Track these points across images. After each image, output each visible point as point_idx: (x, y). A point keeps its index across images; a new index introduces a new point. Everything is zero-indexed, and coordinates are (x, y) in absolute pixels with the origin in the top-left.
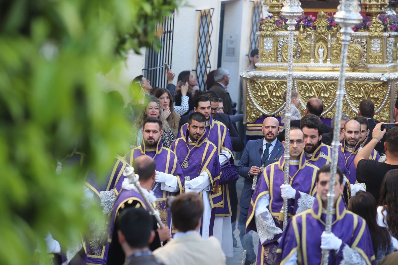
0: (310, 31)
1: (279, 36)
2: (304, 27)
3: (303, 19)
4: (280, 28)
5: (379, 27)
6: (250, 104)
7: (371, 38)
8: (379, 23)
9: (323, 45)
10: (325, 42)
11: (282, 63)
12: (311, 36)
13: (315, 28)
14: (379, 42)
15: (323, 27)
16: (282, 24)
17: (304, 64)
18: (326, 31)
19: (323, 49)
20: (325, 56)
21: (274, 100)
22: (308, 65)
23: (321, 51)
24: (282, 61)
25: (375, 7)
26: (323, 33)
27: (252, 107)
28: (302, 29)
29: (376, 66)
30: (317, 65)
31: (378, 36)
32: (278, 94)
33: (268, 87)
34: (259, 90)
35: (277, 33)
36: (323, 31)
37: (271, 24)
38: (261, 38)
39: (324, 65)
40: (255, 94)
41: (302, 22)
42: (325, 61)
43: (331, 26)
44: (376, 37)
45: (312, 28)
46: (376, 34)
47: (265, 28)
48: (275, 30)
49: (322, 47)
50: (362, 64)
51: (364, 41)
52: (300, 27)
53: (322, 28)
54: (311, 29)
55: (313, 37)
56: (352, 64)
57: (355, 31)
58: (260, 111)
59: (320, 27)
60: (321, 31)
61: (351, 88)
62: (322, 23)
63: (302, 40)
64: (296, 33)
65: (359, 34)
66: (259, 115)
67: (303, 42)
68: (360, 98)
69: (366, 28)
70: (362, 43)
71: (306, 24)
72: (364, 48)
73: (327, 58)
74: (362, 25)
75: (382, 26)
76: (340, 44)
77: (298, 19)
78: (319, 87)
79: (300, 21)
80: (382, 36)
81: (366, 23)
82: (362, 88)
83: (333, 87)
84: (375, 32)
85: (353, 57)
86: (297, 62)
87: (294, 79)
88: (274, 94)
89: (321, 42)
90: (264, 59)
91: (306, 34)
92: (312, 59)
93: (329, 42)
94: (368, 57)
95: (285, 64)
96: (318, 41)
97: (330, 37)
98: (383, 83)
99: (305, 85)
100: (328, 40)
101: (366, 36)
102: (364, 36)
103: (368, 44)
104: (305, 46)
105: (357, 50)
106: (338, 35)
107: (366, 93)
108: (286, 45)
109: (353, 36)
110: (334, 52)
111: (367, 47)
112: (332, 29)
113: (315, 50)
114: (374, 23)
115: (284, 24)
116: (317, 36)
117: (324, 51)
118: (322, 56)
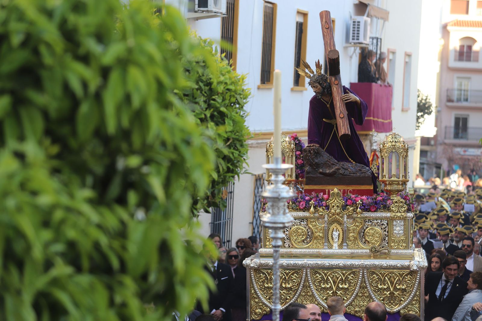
2: (315, 207)
3: (313, 198)
5: (402, 207)
6: (255, 298)
7: (393, 219)
8: (401, 201)
9: (338, 226)
10: (340, 223)
11: (290, 248)
12: (324, 217)
13: (327, 207)
14: (402, 223)
15: (338, 206)
17: (316, 250)
18: (341, 211)
19: (338, 232)
20: (341, 240)
21: (284, 293)
22: (322, 251)
23: (336, 234)
24: (289, 246)
25: (396, 184)
26: (338, 214)
27: (257, 300)
28: (312, 209)
29: (400, 251)
30: (331, 251)
31: (402, 217)
34: (266, 281)
36: (338, 211)
39: (340, 251)
40: (261, 285)
41: (312, 201)
42: (341, 246)
43: (346, 205)
44: (400, 218)
45: (324, 208)
46: (399, 214)
49: (336, 230)
50: (385, 249)
51: (385, 223)
52: (311, 207)
53: (336, 208)
55: (326, 219)
56: (373, 250)
57: (375, 211)
58: (267, 306)
59: (333, 206)
60: (335, 211)
61: (374, 277)
62: (336, 203)
63: (313, 222)
64: (306, 214)
65: (378, 214)
66: (265, 311)
67: (314, 223)
68: (385, 289)
69: (387, 208)
70: (382, 224)
71: (317, 204)
72: (385, 231)
73: (342, 242)
74: (382, 204)
75: (405, 206)
76: (357, 226)
77: (307, 198)
78: (336, 276)
79: (310, 200)
80: (406, 217)
81: (386, 203)
82: (386, 278)
83: (352, 276)
84: (398, 212)
85: (373, 241)
86: (308, 248)
87: (306, 267)
88: (283, 285)
89: (336, 224)
90: (268, 244)
91: (317, 215)
92: (326, 243)
93: (345, 224)
94: (390, 241)
95: (294, 250)
96: (331, 222)
97: (345, 218)
98: (411, 271)
99: (320, 274)
100: (343, 221)
101: (387, 217)
102: (385, 217)
103: (389, 226)
104: (317, 228)
105: (377, 233)
106: (355, 215)
107: (392, 284)
108: (294, 228)
109: (372, 217)
110: (351, 235)
111: (389, 229)
112: (348, 209)
113: (328, 233)
114: (396, 202)
115: (291, 203)
116: (331, 217)
117: (339, 234)
118: (337, 240)
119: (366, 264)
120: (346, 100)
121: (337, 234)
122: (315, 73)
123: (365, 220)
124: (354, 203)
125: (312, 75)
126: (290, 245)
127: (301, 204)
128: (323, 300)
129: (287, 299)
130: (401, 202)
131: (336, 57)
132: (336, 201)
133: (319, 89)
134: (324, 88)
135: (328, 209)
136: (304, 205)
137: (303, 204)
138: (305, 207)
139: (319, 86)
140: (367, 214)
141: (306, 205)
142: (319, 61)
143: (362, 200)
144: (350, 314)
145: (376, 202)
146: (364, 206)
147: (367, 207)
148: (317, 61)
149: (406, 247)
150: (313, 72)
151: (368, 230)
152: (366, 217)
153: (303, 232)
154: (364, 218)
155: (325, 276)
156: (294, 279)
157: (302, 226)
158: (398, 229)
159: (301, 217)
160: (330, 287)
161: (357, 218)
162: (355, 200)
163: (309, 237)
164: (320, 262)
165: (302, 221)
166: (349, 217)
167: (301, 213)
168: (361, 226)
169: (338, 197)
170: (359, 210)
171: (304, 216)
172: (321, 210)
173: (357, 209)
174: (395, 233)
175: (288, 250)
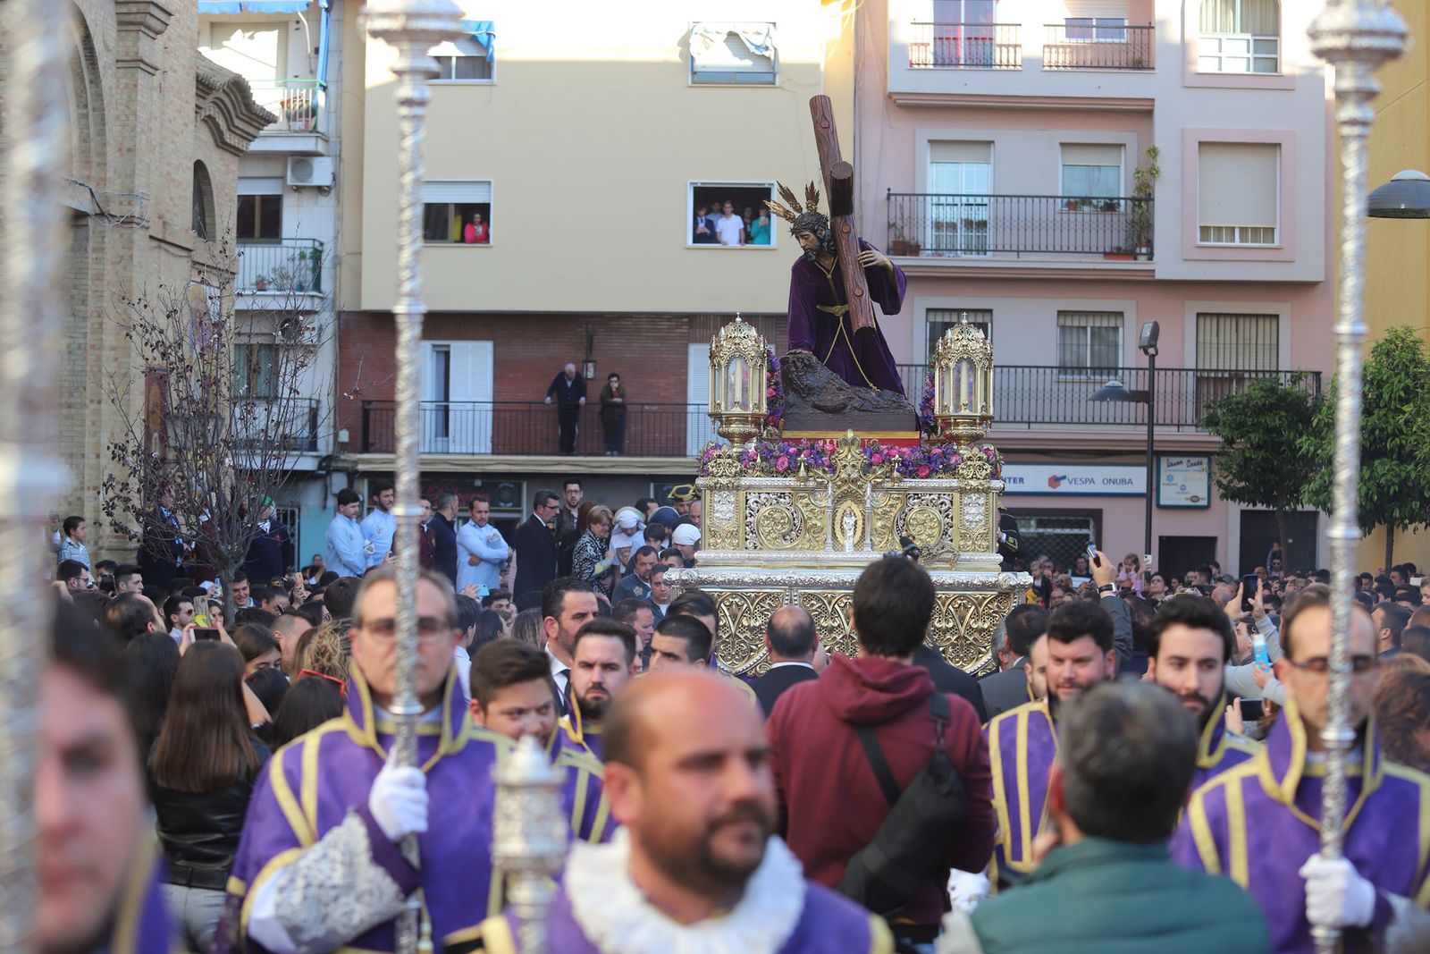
0: (825, 477)
1: (749, 487)
2: (808, 469)
3: (805, 449)
4: (750, 471)
5: (981, 468)
7: (963, 491)
9: (854, 507)
10: (859, 500)
11: (755, 551)
12: (826, 488)
13: (833, 468)
14: (982, 501)
15: (854, 466)
16: (755, 460)
17: (809, 555)
18: (860, 476)
19: (853, 517)
20: (858, 533)
21: (746, 637)
22: (821, 555)
23: (849, 521)
24: (756, 548)
25: (968, 424)
26: (854, 481)
28: (802, 472)
29: (977, 556)
30: (840, 555)
31: (980, 488)
32: (753, 623)
33: (728, 607)
35: (745, 481)
36: (854, 475)
37: (730, 461)
39: (857, 555)
41: (802, 456)
42: (858, 546)
43: (871, 464)
44: (976, 490)
45: (826, 469)
46: (974, 483)
47: (715, 470)
48: (742, 473)
49: (850, 513)
50: (948, 551)
51: (946, 499)
52: (800, 467)
53: (849, 469)
54: (824, 471)
55: (830, 491)
56: (925, 554)
57: (927, 477)
59: (845, 466)
60: (849, 475)
62: (849, 458)
63: (804, 497)
64: (790, 481)
65: (933, 482)
67: (806, 500)
68: (948, 630)
69: (951, 470)
70: (942, 504)
71: (812, 461)
72: (947, 516)
73: (862, 538)
74: (942, 464)
75: (987, 466)
76: (892, 506)
77: (791, 450)
79: (799, 453)
80: (989, 488)
81: (949, 460)
82: (950, 607)
84: (972, 478)
85: (924, 537)
86: (793, 549)
87: (793, 585)
88: (745, 623)
89: (849, 502)
90: (712, 541)
91: (811, 484)
92: (829, 541)
93: (868, 501)
94: (957, 538)
95: (764, 554)
96: (838, 500)
97: (869, 489)
98: (1001, 594)
99: (819, 600)
100: (864, 496)
101: (952, 489)
102: (947, 489)
103: (955, 507)
104: (811, 511)
105: (931, 520)
106: (889, 485)
107: (962, 619)
108: (765, 510)
109: (922, 489)
110: (879, 524)
111: (954, 512)
112: (874, 472)
113: (834, 520)
114: (969, 459)
115: (759, 460)
116: (839, 487)
117: (856, 522)
118: (852, 533)
120: (865, 263)
121: (852, 522)
122: (805, 211)
123: (906, 495)
124: (886, 460)
125: (797, 215)
126: (758, 544)
127: (780, 460)
129: (752, 650)
130: (980, 459)
131: (846, 176)
132: (849, 456)
133: (811, 242)
134: (821, 240)
135: (834, 471)
136: (786, 464)
137: (784, 462)
138: (789, 468)
139: (812, 236)
140: (909, 483)
141: (789, 463)
142: (812, 184)
143: (902, 455)
145: (929, 458)
146: (907, 467)
147: (911, 468)
148: (809, 186)
149: (988, 547)
150: (800, 210)
151: (911, 515)
152: (910, 488)
153: (783, 518)
154: (906, 490)
155: (830, 603)
156: (767, 610)
157: (781, 507)
158: (973, 510)
159: (779, 487)
160: (839, 626)
161: (892, 489)
162: (888, 454)
163: (796, 529)
164: (819, 575)
165: (782, 495)
166: (875, 488)
167: (779, 481)
168: (899, 506)
169: (853, 448)
170: (896, 474)
171: (786, 487)
172: (821, 473)
173: (892, 471)
174: (967, 521)
175: (754, 554)
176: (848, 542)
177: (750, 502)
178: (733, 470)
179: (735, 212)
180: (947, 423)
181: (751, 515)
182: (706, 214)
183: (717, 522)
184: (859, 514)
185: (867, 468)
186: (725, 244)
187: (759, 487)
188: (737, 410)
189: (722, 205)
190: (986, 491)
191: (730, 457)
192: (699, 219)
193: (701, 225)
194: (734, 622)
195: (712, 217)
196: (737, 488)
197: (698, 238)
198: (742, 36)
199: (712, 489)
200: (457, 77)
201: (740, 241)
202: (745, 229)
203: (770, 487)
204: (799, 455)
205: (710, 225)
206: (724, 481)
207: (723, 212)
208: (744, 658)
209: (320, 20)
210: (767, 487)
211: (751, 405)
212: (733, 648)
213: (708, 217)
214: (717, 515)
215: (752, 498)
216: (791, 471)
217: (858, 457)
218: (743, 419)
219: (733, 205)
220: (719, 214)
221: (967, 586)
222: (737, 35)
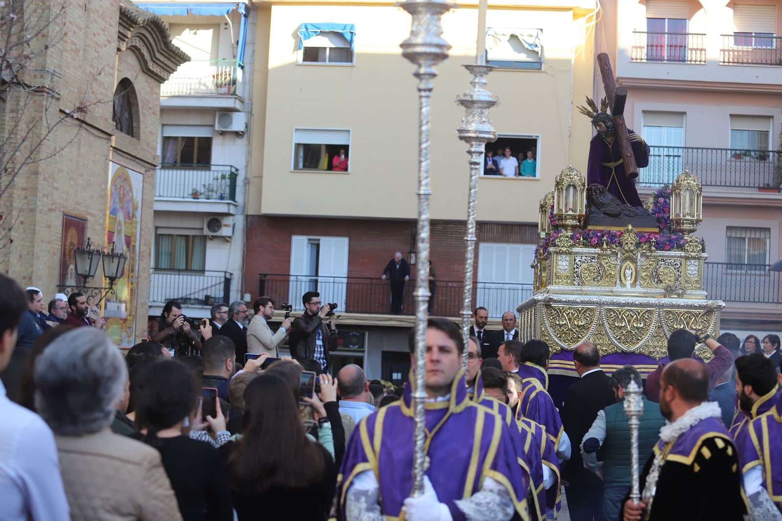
0: (617, 249)
1: (576, 253)
2: (607, 244)
3: (606, 234)
4: (577, 245)
5: (697, 246)
6: (545, 335)
7: (687, 258)
9: (631, 265)
10: (634, 261)
11: (579, 287)
12: (617, 254)
13: (620, 244)
14: (697, 263)
15: (631, 243)
16: (580, 239)
17: (608, 289)
18: (635, 249)
19: (631, 270)
20: (633, 278)
21: (576, 331)
22: (615, 289)
23: (628, 272)
24: (579, 285)
25: (689, 224)
26: (632, 251)
27: (547, 338)
28: (605, 246)
29: (694, 292)
30: (624, 289)
31: (696, 257)
32: (580, 323)
33: (568, 315)
34: (557, 318)
35: (575, 250)
36: (632, 248)
37: (567, 239)
38: (555, 255)
39: (633, 289)
40: (552, 322)
41: (605, 237)
42: (634, 284)
43: (640, 243)
44: (694, 258)
45: (617, 244)
46: (693, 254)
47: (559, 244)
48: (573, 246)
49: (629, 268)
50: (680, 288)
51: (678, 262)
52: (603, 244)
53: (630, 245)
54: (616, 246)
55: (619, 256)
56: (669, 289)
57: (668, 250)
58: (557, 344)
59: (627, 243)
60: (629, 248)
61: (670, 317)
62: (630, 239)
63: (605, 259)
64: (598, 250)
65: (672, 253)
66: (556, 349)
67: (607, 261)
69: (681, 247)
70: (676, 264)
71: (609, 240)
72: (678, 271)
73: (636, 280)
74: (676, 244)
75: (700, 246)
76: (650, 265)
77: (599, 234)
78: (631, 316)
80: (701, 257)
81: (680, 242)
82: (682, 318)
83: (648, 316)
84: (692, 251)
85: (667, 281)
86: (599, 286)
87: (600, 304)
88: (576, 323)
89: (628, 262)
90: (557, 281)
91: (609, 252)
92: (618, 282)
93: (639, 262)
94: (683, 282)
95: (585, 288)
96: (624, 260)
97: (639, 256)
98: (708, 312)
99: (614, 312)
100: (637, 259)
101: (681, 257)
102: (678, 257)
103: (682, 266)
104: (609, 266)
105: (671, 273)
106: (649, 254)
107: (688, 324)
108: (585, 265)
109: (666, 256)
110: (644, 274)
111: (682, 269)
112: (642, 247)
113: (620, 271)
114: (691, 242)
115: (582, 239)
116: (624, 254)
117: (632, 273)
118: (630, 278)
119: (663, 302)
120: (632, 140)
121: (630, 273)
122: (599, 112)
123: (657, 260)
124: (648, 241)
125: (595, 114)
126: (580, 283)
127: (593, 239)
128: (617, 340)
129: (579, 338)
131: (624, 94)
133: (603, 128)
134: (608, 128)
135: (621, 246)
136: (596, 242)
137: (595, 240)
138: (597, 244)
140: (660, 253)
141: (598, 241)
143: (656, 238)
144: (644, 355)
145: (670, 240)
146: (659, 245)
147: (661, 246)
148: (603, 99)
151: (661, 269)
152: (660, 256)
153: (594, 269)
154: (658, 256)
155: (620, 314)
156: (588, 317)
157: (593, 263)
158: (693, 268)
159: (592, 253)
160: (624, 326)
161: (651, 256)
162: (649, 238)
163: (601, 275)
164: (616, 299)
165: (593, 258)
166: (642, 255)
167: (592, 250)
168: (654, 265)
169: (631, 234)
170: (653, 248)
171: (595, 254)
172: (614, 246)
173: (650, 247)
174: (689, 274)
175: (579, 288)
176: (628, 283)
177: (577, 261)
178: (569, 244)
179: (512, 155)
180: (678, 222)
181: (577, 268)
182: (493, 156)
183: (559, 271)
184: (633, 268)
185: (638, 245)
186: (506, 176)
187: (582, 253)
188: (570, 213)
189: (504, 150)
190: (699, 258)
191: (567, 237)
192: (488, 159)
193: (490, 163)
194: (570, 323)
195: (496, 158)
196: (570, 253)
197: (487, 172)
198: (520, 38)
199: (557, 253)
200: (329, 61)
201: (516, 174)
202: (519, 167)
203: (588, 253)
204: (603, 237)
205: (495, 163)
206: (564, 249)
207: (504, 155)
208: (575, 341)
209: (240, 23)
210: (586, 253)
211: (578, 210)
212: (569, 336)
213: (494, 158)
214: (561, 267)
215: (578, 258)
216: (599, 245)
217: (634, 239)
218: (573, 217)
219: (511, 150)
220: (502, 156)
221: (691, 307)
222: (516, 37)
